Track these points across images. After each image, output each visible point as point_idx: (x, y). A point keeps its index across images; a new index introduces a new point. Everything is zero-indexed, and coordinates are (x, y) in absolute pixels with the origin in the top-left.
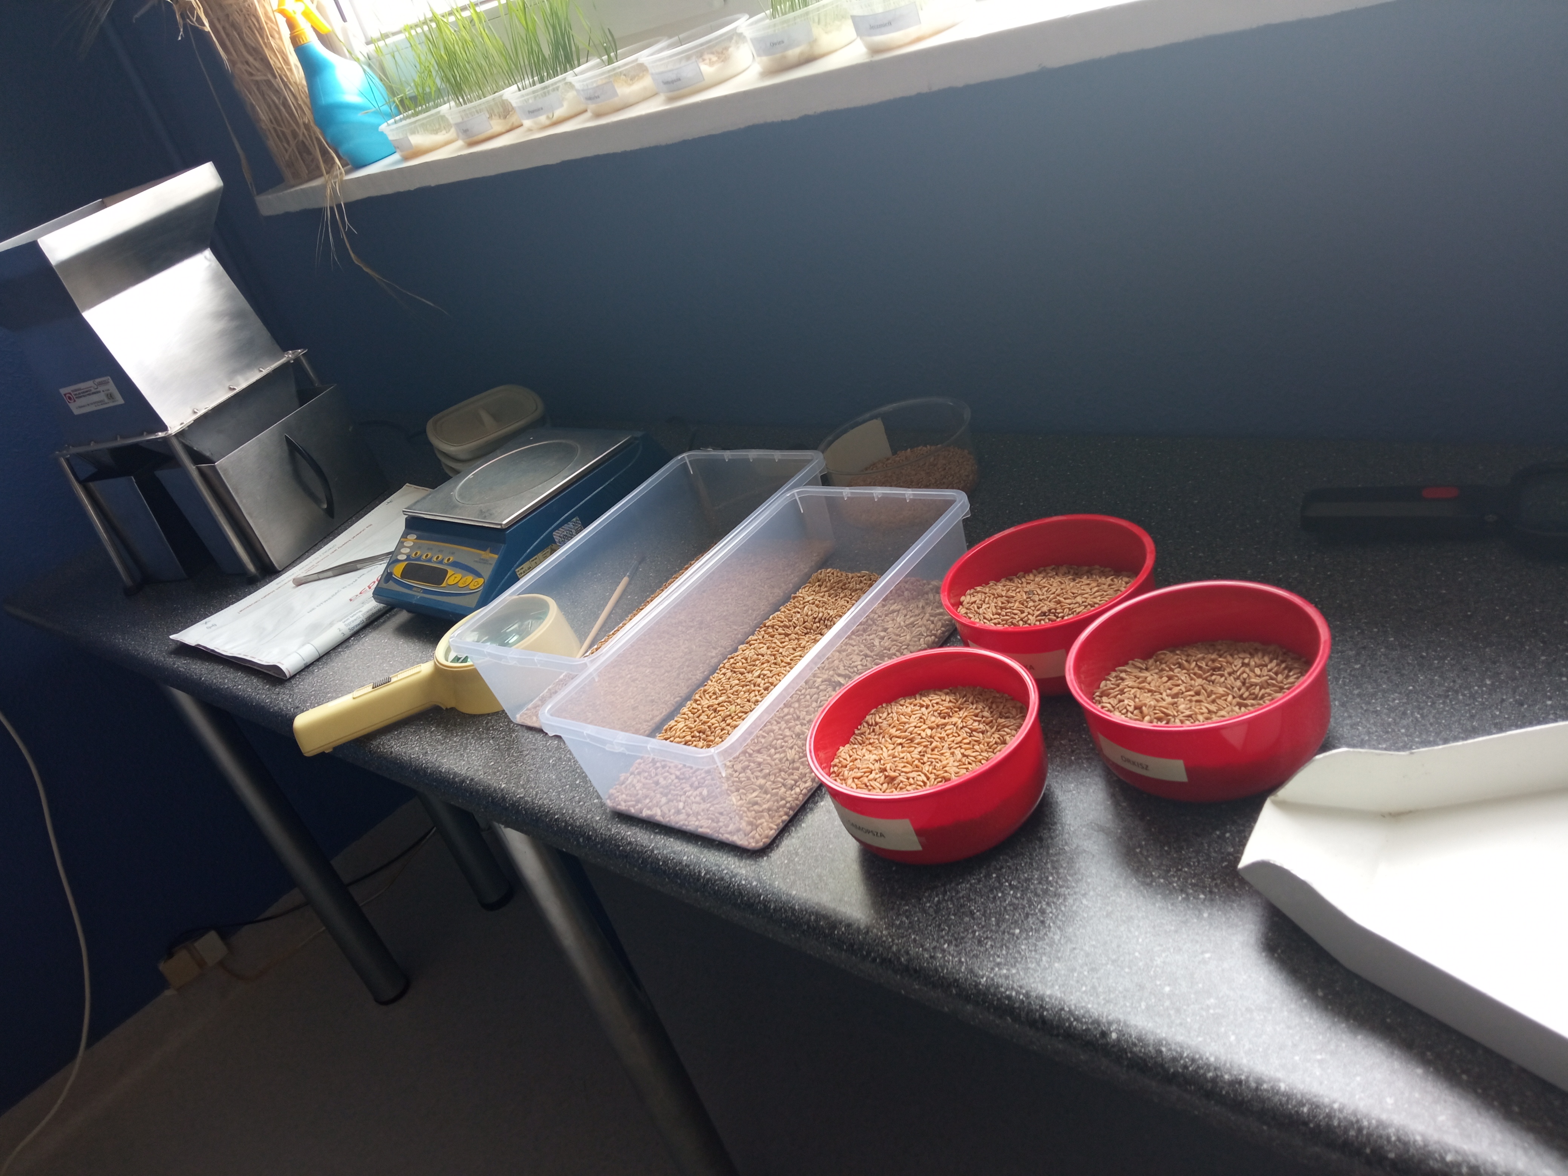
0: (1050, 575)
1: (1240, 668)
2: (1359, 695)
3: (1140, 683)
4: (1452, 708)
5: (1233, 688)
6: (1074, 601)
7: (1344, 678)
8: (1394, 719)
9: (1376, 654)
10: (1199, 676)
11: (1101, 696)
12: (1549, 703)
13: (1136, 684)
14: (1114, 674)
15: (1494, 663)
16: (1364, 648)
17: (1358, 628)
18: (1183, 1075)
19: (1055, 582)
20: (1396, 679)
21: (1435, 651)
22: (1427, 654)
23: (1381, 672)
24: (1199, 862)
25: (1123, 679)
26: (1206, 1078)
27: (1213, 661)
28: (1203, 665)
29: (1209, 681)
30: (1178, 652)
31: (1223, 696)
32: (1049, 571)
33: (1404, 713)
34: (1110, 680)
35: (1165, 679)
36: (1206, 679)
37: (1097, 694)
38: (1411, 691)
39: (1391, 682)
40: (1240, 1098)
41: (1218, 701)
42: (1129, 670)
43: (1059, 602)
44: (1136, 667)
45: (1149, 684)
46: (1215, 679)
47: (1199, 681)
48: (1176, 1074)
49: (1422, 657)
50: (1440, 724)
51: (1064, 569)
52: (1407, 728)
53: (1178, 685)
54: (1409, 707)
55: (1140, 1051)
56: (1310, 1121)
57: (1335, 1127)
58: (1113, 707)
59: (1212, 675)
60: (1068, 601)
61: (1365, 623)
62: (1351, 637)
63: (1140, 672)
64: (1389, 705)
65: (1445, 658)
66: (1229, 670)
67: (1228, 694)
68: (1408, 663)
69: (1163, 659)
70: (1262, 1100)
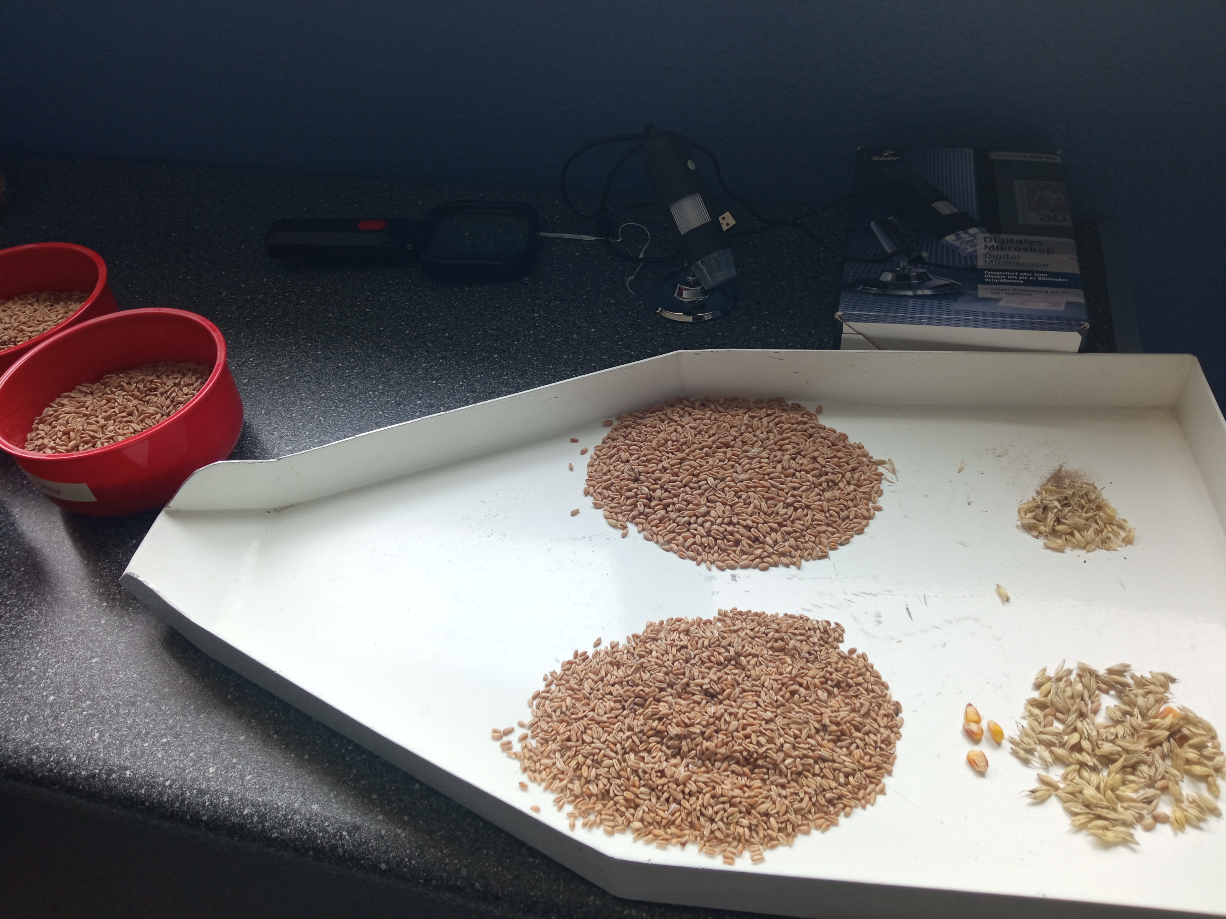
0: (29, 302)
1: (172, 387)
2: (283, 404)
3: (78, 408)
4: (350, 411)
5: (163, 407)
6: (36, 329)
7: (275, 388)
8: (304, 423)
9: (304, 366)
10: (136, 398)
11: (38, 424)
12: (419, 402)
13: (73, 410)
14: (58, 400)
15: (389, 370)
16: (297, 361)
17: (296, 343)
18: (49, 777)
19: (29, 310)
20: (314, 387)
21: (349, 362)
22: (343, 365)
23: (304, 382)
24: (110, 571)
25: (63, 405)
26: (67, 777)
27: (152, 382)
28: (141, 386)
29: (144, 402)
30: (121, 375)
31: (152, 414)
32: (30, 298)
33: (312, 418)
34: (53, 407)
35: (104, 402)
36: (141, 400)
37: (36, 421)
38: (323, 397)
39: (310, 390)
40: (93, 790)
41: (147, 421)
42: (73, 395)
43: (21, 331)
44: (81, 392)
45: (87, 408)
46: (149, 400)
47: (136, 402)
48: (43, 778)
49: (338, 367)
50: (336, 425)
51: (45, 295)
52: (310, 431)
53: (113, 408)
54: (317, 412)
55: (14, 763)
56: (146, 800)
57: (165, 802)
58: (46, 434)
59: (147, 395)
60: (31, 329)
61: (303, 339)
62: (289, 352)
63: (85, 396)
64: (302, 411)
65: (354, 368)
66: (161, 390)
67: (158, 413)
68: (327, 373)
69: (108, 382)
70: (110, 789)
